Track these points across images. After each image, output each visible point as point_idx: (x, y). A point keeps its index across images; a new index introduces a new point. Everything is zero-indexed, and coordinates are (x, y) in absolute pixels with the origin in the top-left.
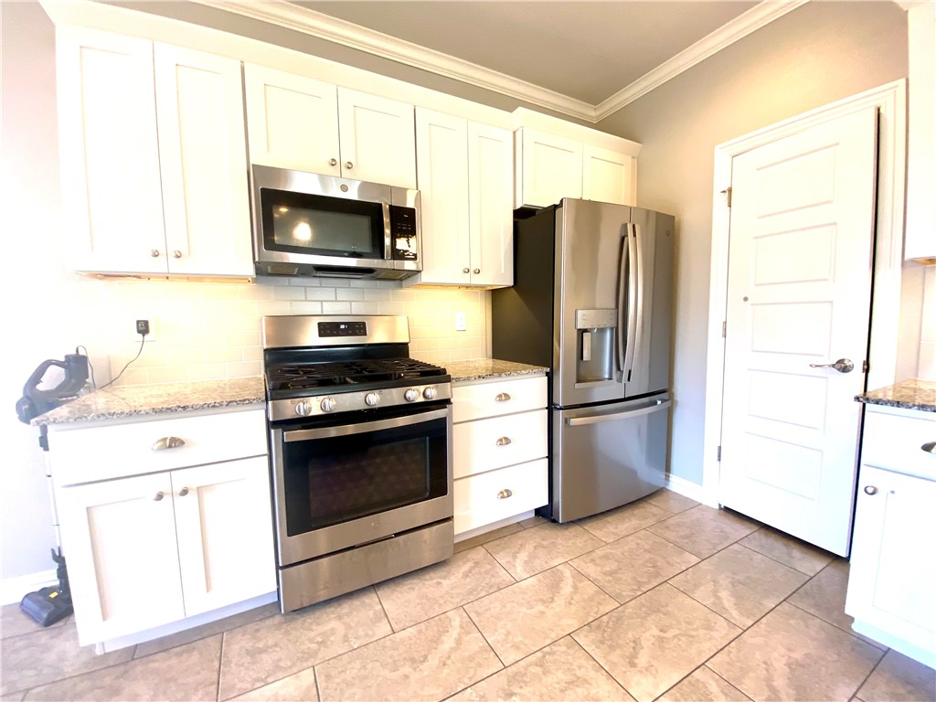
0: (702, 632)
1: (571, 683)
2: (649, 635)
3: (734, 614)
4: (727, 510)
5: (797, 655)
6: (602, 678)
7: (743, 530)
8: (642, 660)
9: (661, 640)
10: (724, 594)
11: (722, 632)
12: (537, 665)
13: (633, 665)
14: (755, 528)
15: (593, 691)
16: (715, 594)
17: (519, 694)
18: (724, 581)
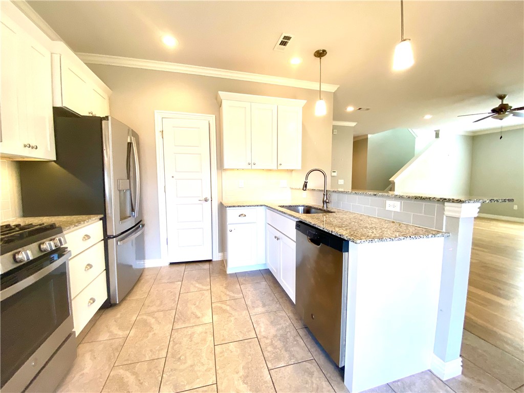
0: (203, 297)
1: (190, 338)
2: (193, 308)
3: (204, 288)
4: (171, 264)
5: (225, 285)
6: (196, 328)
7: (182, 267)
8: (199, 314)
9: (197, 306)
10: (197, 285)
11: (207, 294)
12: (175, 345)
13: (199, 318)
14: (185, 265)
15: (198, 332)
16: (195, 287)
17: (181, 355)
18: (194, 282)
